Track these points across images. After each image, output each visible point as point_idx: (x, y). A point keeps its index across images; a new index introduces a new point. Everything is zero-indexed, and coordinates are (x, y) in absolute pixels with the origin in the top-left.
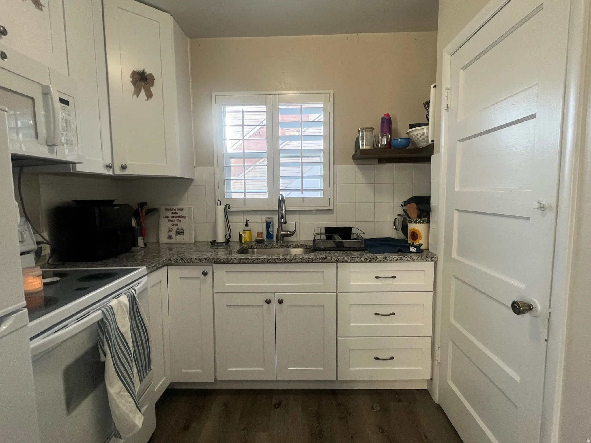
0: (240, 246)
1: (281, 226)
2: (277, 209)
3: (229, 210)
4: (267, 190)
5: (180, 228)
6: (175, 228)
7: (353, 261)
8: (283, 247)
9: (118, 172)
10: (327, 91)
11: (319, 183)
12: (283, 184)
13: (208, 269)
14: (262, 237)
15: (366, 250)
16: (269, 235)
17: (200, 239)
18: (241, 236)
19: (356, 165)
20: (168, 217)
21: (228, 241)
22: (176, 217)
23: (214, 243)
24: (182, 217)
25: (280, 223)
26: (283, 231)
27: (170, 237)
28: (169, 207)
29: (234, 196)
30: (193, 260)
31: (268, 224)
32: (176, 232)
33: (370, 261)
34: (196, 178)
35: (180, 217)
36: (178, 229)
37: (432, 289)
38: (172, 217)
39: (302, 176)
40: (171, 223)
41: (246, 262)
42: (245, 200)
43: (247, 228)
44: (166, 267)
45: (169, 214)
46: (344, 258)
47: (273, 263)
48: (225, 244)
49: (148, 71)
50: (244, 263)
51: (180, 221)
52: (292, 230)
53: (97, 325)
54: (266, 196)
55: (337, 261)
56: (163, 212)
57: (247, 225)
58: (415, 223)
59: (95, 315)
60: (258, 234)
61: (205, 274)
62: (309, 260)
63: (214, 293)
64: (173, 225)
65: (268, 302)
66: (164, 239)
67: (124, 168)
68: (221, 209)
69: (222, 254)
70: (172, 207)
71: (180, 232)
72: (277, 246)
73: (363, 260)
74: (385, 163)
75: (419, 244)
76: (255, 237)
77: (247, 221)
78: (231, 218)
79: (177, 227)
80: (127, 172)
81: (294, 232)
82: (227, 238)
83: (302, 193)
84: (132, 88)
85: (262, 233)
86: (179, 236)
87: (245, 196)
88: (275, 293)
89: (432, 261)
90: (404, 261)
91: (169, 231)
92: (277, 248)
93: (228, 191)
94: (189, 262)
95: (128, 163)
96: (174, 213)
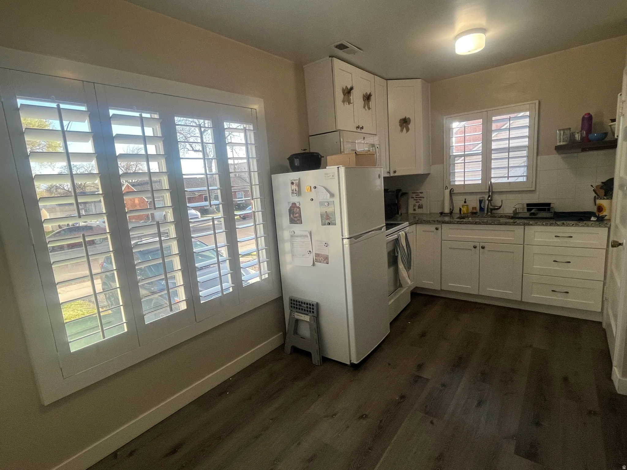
0: (460, 215)
1: (491, 203)
2: (488, 191)
3: (453, 192)
4: (481, 178)
5: (421, 205)
6: (417, 204)
7: (536, 224)
8: (491, 217)
9: (392, 175)
10: (534, 102)
11: (522, 171)
12: (494, 173)
13: (439, 226)
14: (476, 210)
15: (554, 218)
16: (482, 209)
17: (433, 211)
18: (460, 209)
19: (559, 154)
20: (413, 198)
21: (451, 213)
22: (419, 197)
23: (442, 213)
24: (422, 197)
25: (490, 201)
26: (491, 206)
27: (414, 210)
28: (414, 192)
29: (457, 183)
30: (430, 221)
31: (481, 202)
32: (418, 207)
33: (550, 225)
34: (431, 172)
35: (420, 197)
36: (419, 205)
37: (605, 247)
38: (416, 198)
39: (508, 167)
40: (415, 201)
41: (462, 223)
42: (464, 185)
43: (465, 204)
44: (415, 224)
45: (414, 195)
46: (529, 223)
47: (479, 224)
48: (449, 214)
49: (407, 117)
50: (461, 224)
51: (421, 200)
52: (500, 205)
53: (395, 241)
54: (480, 182)
55: (524, 225)
56: (411, 195)
57: (465, 202)
58: (600, 199)
59: (395, 236)
60: (473, 208)
61: (437, 229)
62: (504, 223)
63: (442, 240)
64: (417, 202)
65: (475, 247)
66: (411, 211)
67: (395, 172)
68: (447, 192)
69: (447, 219)
70: (416, 192)
71: (420, 207)
72: (486, 216)
73: (545, 224)
74: (588, 150)
75: (604, 215)
76: (470, 210)
77: (465, 199)
78: (455, 198)
79: (419, 203)
80: (396, 174)
81: (500, 207)
82: (451, 211)
83: (508, 179)
84: (399, 128)
85: (476, 208)
86: (420, 209)
87: (464, 183)
88: (480, 242)
89: (606, 227)
90: (579, 226)
91: (414, 206)
92: (486, 217)
93: (453, 180)
94: (428, 222)
95: (397, 169)
96: (417, 195)
